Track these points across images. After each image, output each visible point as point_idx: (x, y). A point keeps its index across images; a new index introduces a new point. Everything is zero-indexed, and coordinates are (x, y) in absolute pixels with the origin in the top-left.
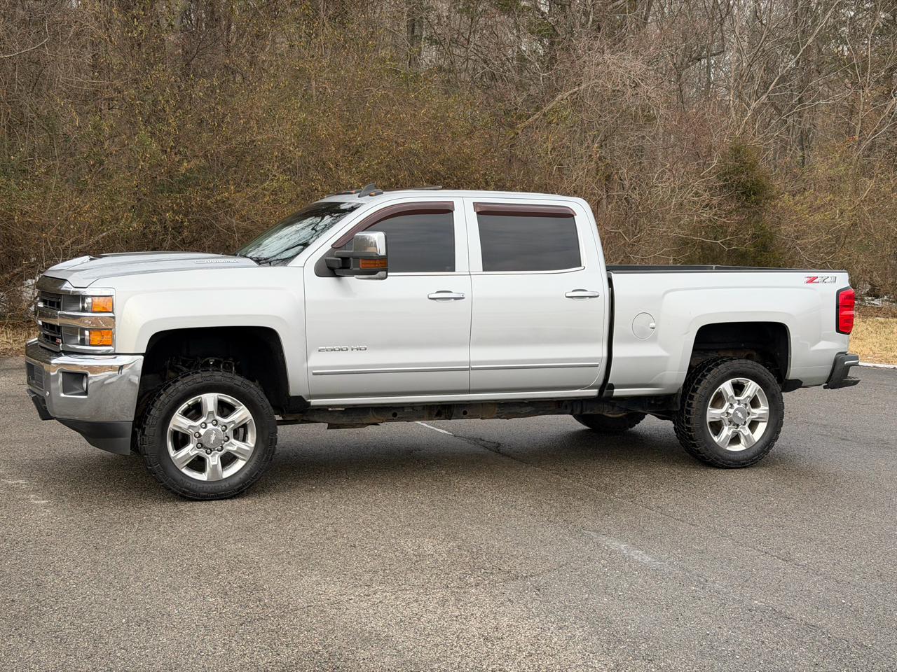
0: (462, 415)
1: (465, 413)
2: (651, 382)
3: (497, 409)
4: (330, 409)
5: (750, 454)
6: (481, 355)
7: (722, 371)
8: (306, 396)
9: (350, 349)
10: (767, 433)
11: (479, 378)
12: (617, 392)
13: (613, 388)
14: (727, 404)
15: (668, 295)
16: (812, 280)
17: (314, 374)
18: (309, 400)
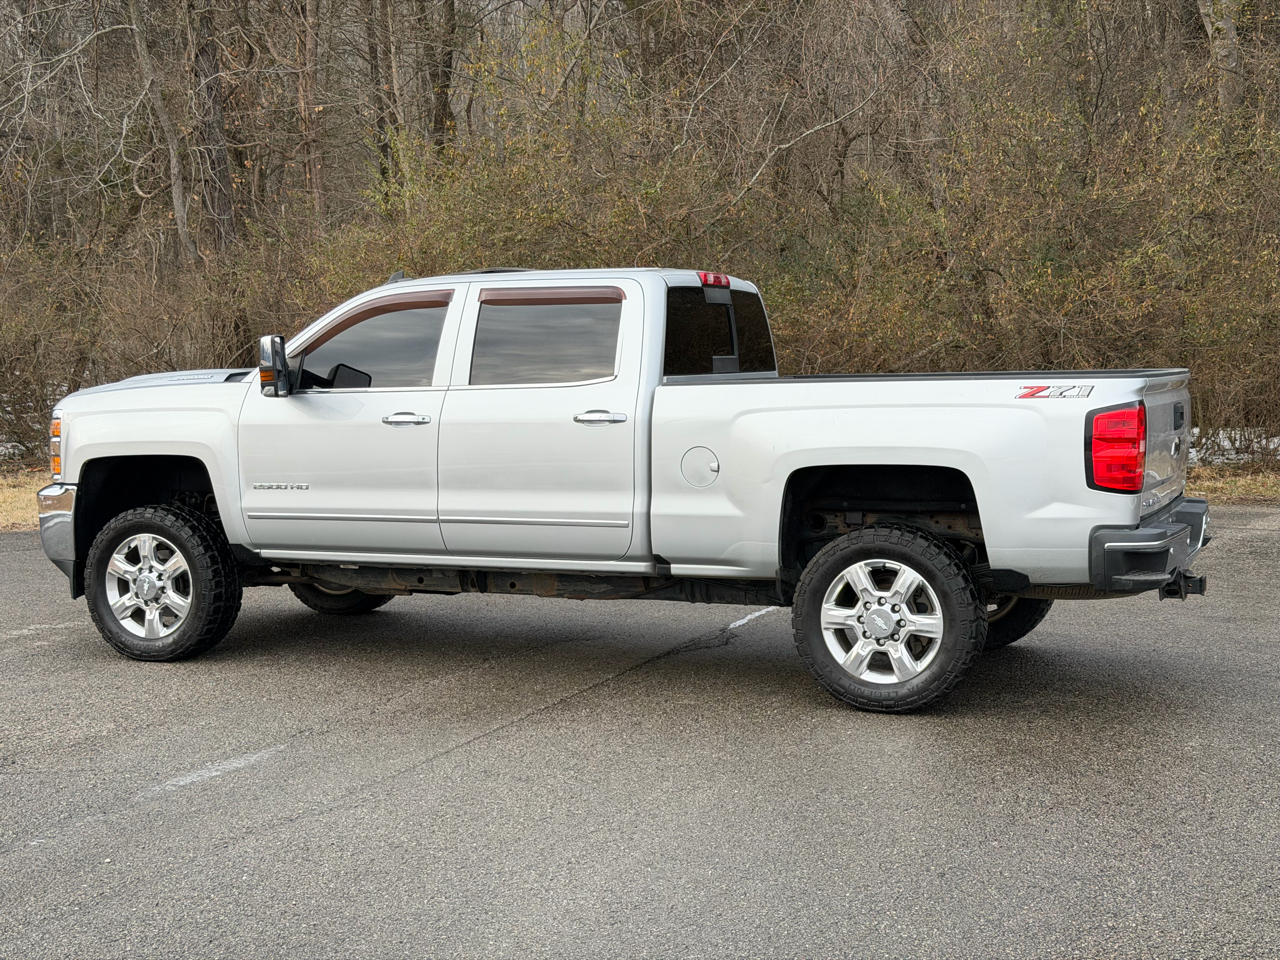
0: (509, 589)
1: (513, 585)
2: (724, 556)
3: (556, 584)
4: (342, 566)
5: (904, 691)
6: (454, 502)
7: (842, 546)
8: (249, 544)
9: (289, 487)
10: (938, 660)
11: (455, 535)
12: (677, 569)
13: (669, 564)
14: (860, 604)
15: (742, 418)
16: (1032, 394)
17: (250, 517)
18: (258, 551)
